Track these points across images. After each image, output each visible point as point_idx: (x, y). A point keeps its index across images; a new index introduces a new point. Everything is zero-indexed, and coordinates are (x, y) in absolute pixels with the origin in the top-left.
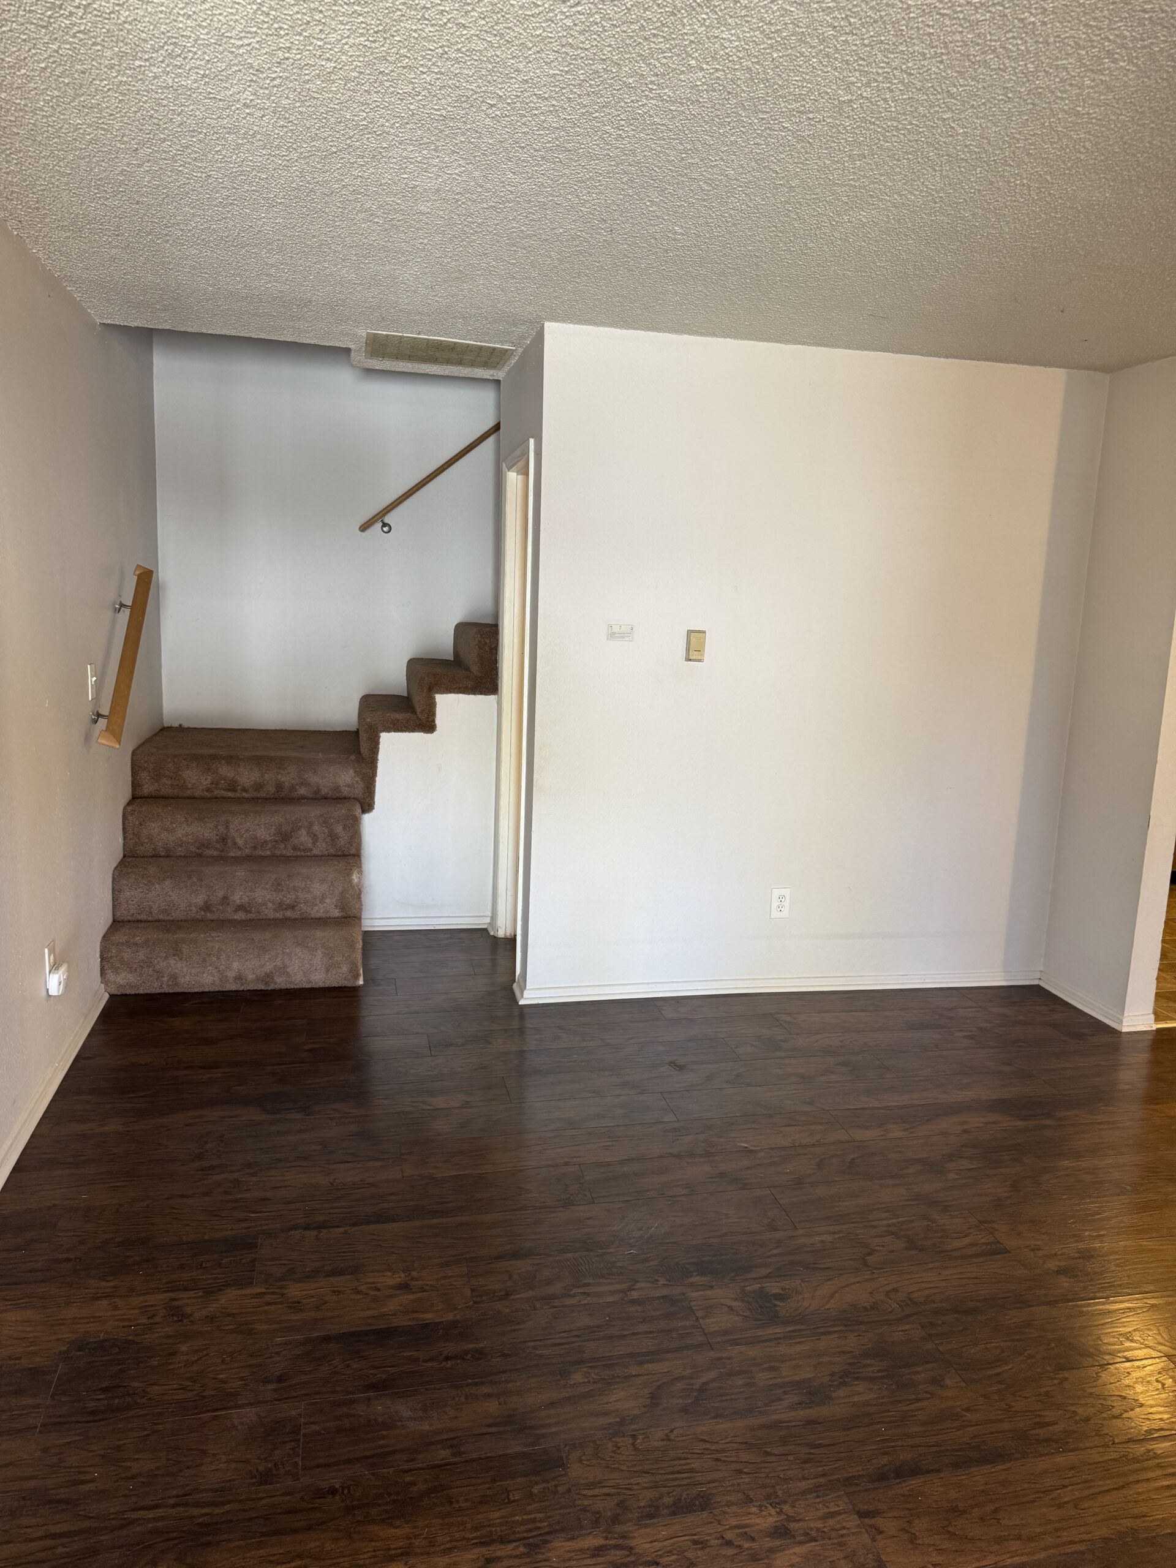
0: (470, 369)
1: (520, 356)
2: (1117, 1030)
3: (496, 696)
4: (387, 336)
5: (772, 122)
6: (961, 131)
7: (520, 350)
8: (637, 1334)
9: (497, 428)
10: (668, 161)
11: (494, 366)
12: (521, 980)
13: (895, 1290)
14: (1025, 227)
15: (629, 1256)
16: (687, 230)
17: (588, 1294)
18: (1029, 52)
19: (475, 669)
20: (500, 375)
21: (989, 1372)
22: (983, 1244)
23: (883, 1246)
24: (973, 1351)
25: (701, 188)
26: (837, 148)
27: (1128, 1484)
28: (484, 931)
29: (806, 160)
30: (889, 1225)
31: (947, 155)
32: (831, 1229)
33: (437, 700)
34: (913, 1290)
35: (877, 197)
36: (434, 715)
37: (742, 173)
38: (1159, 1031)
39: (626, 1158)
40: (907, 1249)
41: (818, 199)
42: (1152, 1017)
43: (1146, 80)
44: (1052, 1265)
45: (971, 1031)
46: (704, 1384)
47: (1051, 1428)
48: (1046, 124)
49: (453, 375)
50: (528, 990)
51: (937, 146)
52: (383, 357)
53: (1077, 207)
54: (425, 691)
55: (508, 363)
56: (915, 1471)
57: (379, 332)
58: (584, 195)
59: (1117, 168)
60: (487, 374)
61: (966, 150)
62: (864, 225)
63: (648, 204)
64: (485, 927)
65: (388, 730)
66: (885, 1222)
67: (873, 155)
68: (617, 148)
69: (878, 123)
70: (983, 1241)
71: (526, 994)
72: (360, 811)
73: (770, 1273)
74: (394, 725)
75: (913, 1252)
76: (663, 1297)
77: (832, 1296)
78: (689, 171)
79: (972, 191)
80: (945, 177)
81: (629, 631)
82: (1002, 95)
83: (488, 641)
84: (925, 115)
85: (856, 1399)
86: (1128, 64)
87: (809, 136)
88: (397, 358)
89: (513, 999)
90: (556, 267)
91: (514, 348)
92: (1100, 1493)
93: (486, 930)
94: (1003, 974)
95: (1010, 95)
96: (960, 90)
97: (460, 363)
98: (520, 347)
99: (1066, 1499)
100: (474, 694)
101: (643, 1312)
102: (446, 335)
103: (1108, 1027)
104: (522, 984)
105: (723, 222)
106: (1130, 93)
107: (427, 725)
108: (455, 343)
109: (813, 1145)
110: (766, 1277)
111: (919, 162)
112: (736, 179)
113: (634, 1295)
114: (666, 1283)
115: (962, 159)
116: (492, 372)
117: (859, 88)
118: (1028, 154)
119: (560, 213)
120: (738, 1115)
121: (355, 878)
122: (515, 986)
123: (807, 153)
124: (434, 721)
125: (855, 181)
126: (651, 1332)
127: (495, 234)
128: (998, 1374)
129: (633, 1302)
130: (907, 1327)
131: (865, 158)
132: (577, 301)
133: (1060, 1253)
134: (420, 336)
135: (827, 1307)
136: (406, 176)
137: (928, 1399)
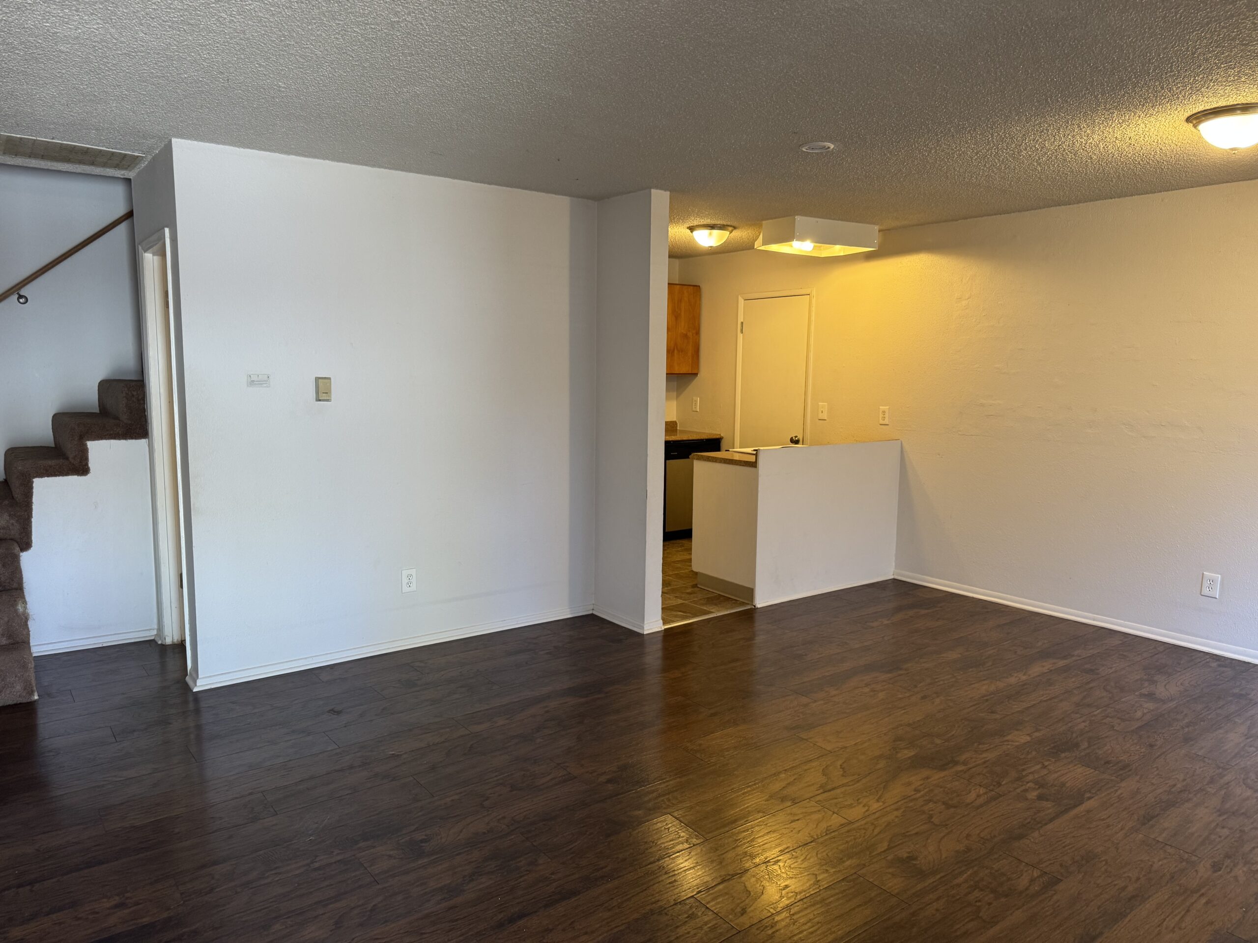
0: (102, 169)
1: (150, 162)
2: (641, 634)
3: (147, 440)
4: (21, 138)
5: (346, 27)
6: (474, 48)
7: (150, 157)
8: (322, 888)
9: (130, 215)
10: (271, 40)
11: (127, 168)
12: (193, 673)
13: (504, 818)
14: (524, 107)
15: (309, 842)
16: (289, 86)
17: (280, 873)
18: (506, 11)
19: (124, 418)
20: (131, 175)
21: (565, 850)
22: (560, 777)
23: (494, 793)
24: (555, 840)
25: (297, 60)
26: (393, 47)
27: (648, 887)
28: (151, 643)
29: (373, 52)
30: (498, 780)
31: (467, 60)
32: (458, 791)
33: (89, 447)
34: (515, 814)
35: (425, 79)
36: (87, 459)
37: (328, 55)
38: (666, 630)
39: (300, 780)
40: (511, 791)
41: (383, 76)
42: (661, 621)
43: (577, 34)
44: (603, 779)
45: (550, 650)
46: (374, 906)
47: (604, 870)
48: (525, 51)
49: (85, 172)
50: (201, 678)
51: (459, 54)
52: (16, 155)
53: (554, 99)
54: (76, 439)
55: (138, 167)
56: (521, 916)
57: (12, 135)
58: (204, 54)
59: (572, 80)
60: (119, 173)
61: (478, 58)
62: (418, 96)
63: (257, 66)
64: (152, 638)
65: (41, 475)
66: (495, 779)
67: (418, 54)
68: (230, 28)
69: (419, 36)
70: (560, 775)
71: (199, 682)
72: (18, 549)
73: (417, 828)
74: (47, 471)
75: (514, 792)
76: (339, 861)
77: (461, 831)
78: (287, 48)
79: (487, 83)
80: (468, 73)
81: (266, 378)
82: (495, 31)
83: (135, 393)
84: (449, 36)
85: (481, 886)
86: (565, 25)
87: (373, 38)
88: (30, 157)
89: (187, 688)
90: (181, 100)
91: (144, 155)
92: (633, 896)
93: (153, 640)
94: (568, 610)
95: (500, 32)
96: (469, 25)
97: (93, 164)
98: (150, 155)
99: (614, 905)
100: (126, 439)
101: (324, 874)
102: (79, 141)
103: (636, 632)
104: (194, 675)
105: (316, 83)
106: (570, 40)
107: (82, 469)
108: (88, 148)
109: (444, 742)
110: (414, 831)
111: (449, 62)
112: (323, 57)
113: (317, 865)
114: (339, 852)
115: (477, 64)
116: (123, 172)
117: (403, 15)
118: (518, 66)
119: (185, 64)
120: (386, 734)
121: (20, 608)
122: (188, 679)
123: (372, 48)
124: (87, 464)
125: (408, 68)
126: (332, 885)
127: (127, 72)
128: (571, 849)
129: (316, 869)
130: (513, 837)
131: (413, 55)
132: (200, 126)
133: (607, 771)
134: (54, 141)
135: (458, 838)
136: (48, 25)
137: (528, 874)
